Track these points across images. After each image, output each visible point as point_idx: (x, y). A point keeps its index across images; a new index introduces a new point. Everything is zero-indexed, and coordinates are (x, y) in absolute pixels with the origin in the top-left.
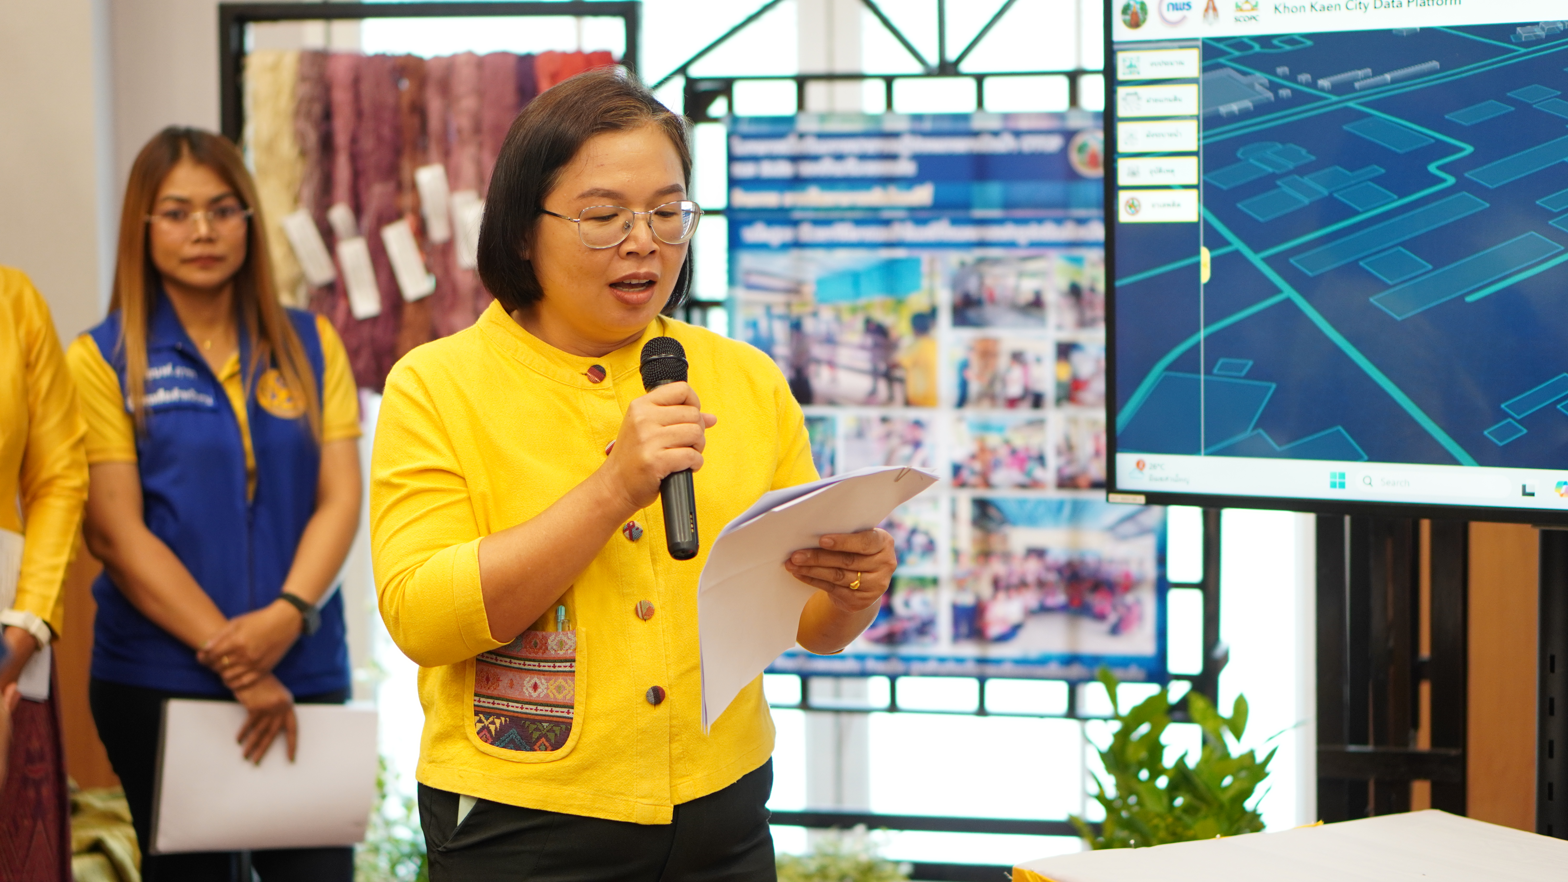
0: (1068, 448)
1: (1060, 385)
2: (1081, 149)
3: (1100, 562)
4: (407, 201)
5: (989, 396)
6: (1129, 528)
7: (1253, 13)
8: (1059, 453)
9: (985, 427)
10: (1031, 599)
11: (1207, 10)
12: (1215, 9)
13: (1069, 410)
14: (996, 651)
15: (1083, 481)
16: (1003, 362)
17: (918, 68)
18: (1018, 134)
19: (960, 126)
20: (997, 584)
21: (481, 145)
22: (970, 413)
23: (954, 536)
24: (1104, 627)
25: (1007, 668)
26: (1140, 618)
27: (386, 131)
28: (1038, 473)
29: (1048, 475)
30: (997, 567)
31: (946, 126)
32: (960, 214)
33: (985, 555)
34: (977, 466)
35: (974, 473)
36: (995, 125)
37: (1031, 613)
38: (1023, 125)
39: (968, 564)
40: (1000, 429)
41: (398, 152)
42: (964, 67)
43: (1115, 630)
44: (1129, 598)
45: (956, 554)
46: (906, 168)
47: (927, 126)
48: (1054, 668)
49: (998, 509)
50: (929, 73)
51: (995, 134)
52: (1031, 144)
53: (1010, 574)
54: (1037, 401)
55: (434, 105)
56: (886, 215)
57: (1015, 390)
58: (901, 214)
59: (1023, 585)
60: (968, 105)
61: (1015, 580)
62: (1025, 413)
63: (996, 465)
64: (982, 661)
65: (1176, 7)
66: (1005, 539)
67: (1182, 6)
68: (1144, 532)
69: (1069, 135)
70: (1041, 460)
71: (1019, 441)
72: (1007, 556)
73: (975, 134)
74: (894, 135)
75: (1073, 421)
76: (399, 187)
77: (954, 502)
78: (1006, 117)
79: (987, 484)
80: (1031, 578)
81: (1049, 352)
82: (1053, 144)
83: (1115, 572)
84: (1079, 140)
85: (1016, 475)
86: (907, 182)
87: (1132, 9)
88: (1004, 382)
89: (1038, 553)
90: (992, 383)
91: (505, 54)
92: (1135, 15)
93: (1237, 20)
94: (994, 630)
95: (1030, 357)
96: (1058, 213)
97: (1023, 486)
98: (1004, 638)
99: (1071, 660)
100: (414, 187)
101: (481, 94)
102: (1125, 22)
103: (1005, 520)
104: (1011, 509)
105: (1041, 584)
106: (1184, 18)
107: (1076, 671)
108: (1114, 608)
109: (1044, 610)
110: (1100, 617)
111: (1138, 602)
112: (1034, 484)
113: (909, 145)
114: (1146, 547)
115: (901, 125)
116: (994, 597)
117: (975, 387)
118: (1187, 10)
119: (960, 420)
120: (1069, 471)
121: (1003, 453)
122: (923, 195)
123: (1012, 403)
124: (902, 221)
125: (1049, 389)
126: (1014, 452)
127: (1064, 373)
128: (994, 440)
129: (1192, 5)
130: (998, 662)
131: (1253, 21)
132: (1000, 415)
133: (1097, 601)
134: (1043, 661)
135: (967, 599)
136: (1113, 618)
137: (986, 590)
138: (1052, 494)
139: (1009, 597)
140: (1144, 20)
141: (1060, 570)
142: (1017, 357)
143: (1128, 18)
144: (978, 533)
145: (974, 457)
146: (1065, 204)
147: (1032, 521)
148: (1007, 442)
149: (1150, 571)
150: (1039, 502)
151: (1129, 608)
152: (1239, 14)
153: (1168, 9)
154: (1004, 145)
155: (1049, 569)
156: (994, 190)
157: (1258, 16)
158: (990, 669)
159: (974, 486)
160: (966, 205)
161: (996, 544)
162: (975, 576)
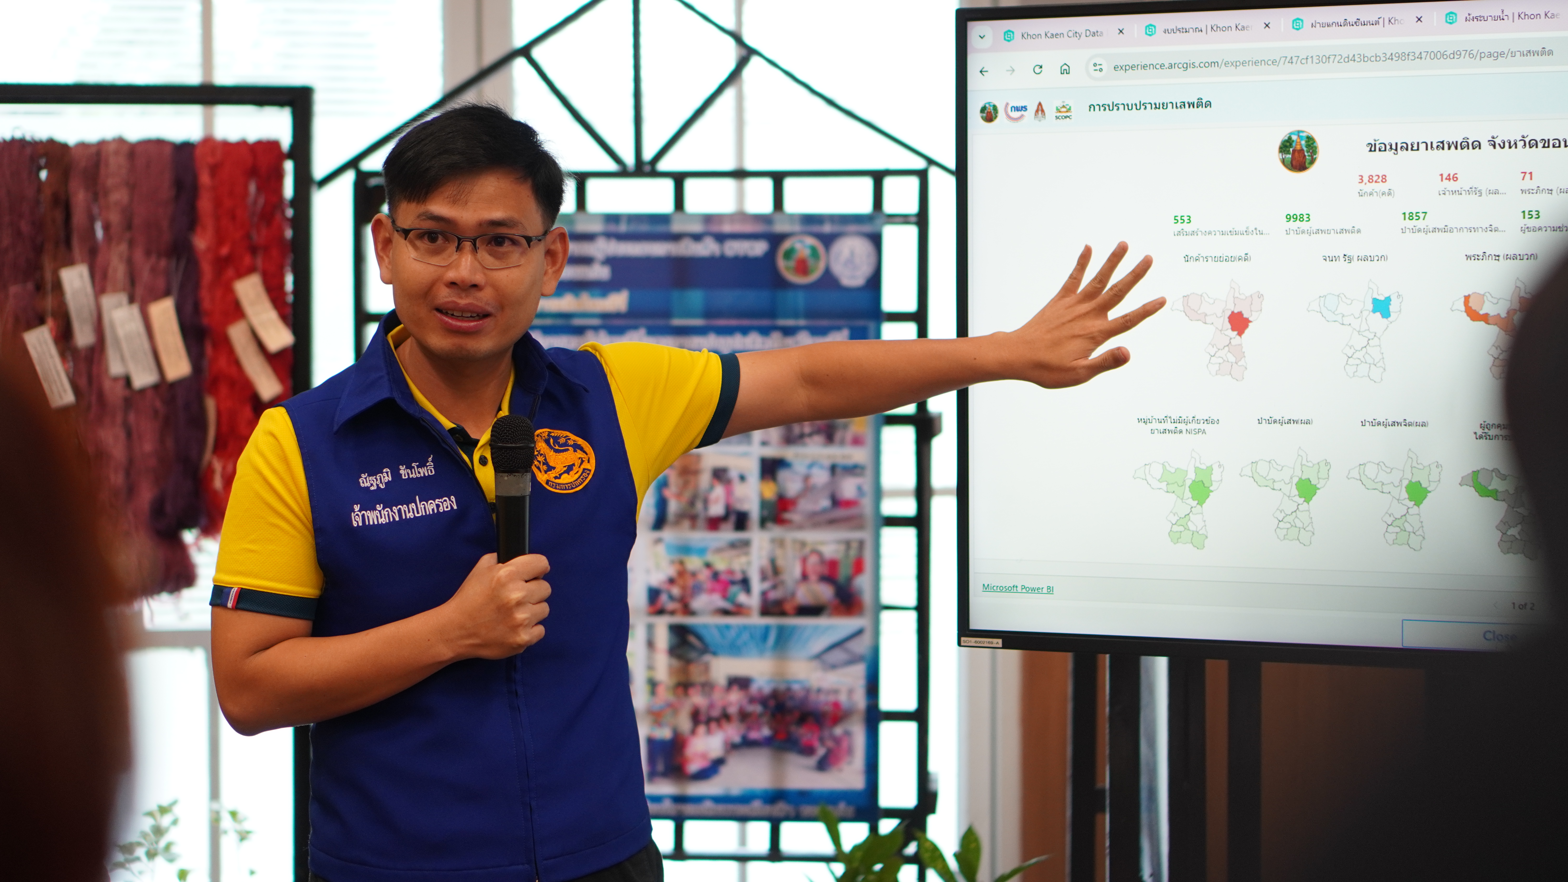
0: (773, 571)
1: (764, 504)
2: (788, 254)
3: (808, 691)
4: (49, 303)
5: (690, 517)
6: (838, 656)
7: (1068, 114)
8: (764, 577)
9: (685, 549)
10: (733, 732)
11: (1037, 111)
12: (1043, 111)
13: (776, 531)
14: (695, 789)
15: (788, 607)
16: (705, 479)
17: (611, 166)
18: (721, 238)
19: (660, 229)
20: (696, 717)
21: (131, 244)
22: (668, 534)
23: (650, 667)
24: (812, 761)
25: (708, 805)
26: (850, 751)
27: (25, 227)
28: (742, 598)
29: (753, 601)
30: (698, 699)
31: (644, 228)
32: (660, 322)
33: (684, 686)
34: (676, 591)
35: (671, 598)
36: (697, 228)
37: (732, 747)
38: (727, 228)
39: (665, 695)
40: (702, 551)
41: (39, 250)
42: (663, 165)
43: (823, 765)
44: (838, 731)
45: (653, 684)
46: (600, 272)
47: (623, 228)
48: (757, 806)
49: (699, 637)
50: (623, 173)
51: (697, 237)
52: (734, 248)
53: (711, 706)
54: (741, 521)
55: (80, 197)
56: (577, 322)
57: (717, 509)
58: (596, 322)
59: (725, 717)
60: (666, 206)
61: (716, 713)
62: (727, 534)
63: (697, 590)
64: (680, 799)
65: (1017, 109)
66: (707, 668)
67: (1020, 109)
68: (854, 660)
69: (775, 240)
70: (745, 583)
71: (720, 565)
72: (708, 687)
73: (676, 237)
74: (588, 237)
75: (780, 543)
76: (39, 287)
77: (650, 628)
78: (708, 219)
79: (687, 611)
80: (733, 710)
81: (753, 468)
82: (759, 248)
83: (823, 701)
84: (786, 245)
85: (717, 601)
86: (602, 288)
87: (987, 110)
88: (706, 502)
89: (741, 683)
90: (692, 503)
91: (159, 143)
92: (989, 113)
93: (1057, 118)
94: (694, 767)
95: (733, 474)
96: (765, 322)
97: (725, 612)
98: (705, 774)
99: (776, 796)
100: (58, 286)
101: (132, 187)
102: (982, 117)
103: (706, 649)
104: (712, 637)
105: (744, 716)
106: (1022, 116)
107: (781, 808)
108: (822, 740)
109: (747, 744)
110: (807, 750)
111: (848, 734)
112: (738, 610)
113: (602, 248)
114: (857, 674)
115: (596, 227)
116: (693, 732)
117: (673, 507)
118: (1024, 111)
119: (658, 541)
120: (773, 595)
121: (704, 576)
122: (618, 301)
123: (714, 524)
124: (596, 328)
125: (753, 508)
126: (716, 575)
127: (770, 491)
128: (694, 563)
129: (1028, 108)
130: (698, 800)
131: (1068, 119)
132: (700, 537)
133: (804, 734)
134: (745, 798)
135: (664, 733)
136: (821, 751)
137: (684, 723)
138: (757, 620)
139: (709, 732)
140: (996, 117)
141: (764, 701)
142: (720, 474)
143: (985, 115)
144: (675, 663)
145: (671, 581)
146: (772, 314)
147: (735, 650)
148: (708, 565)
149: (860, 701)
150: (745, 628)
151: (837, 741)
152: (1058, 114)
153: (1012, 111)
154: (707, 248)
155: (752, 700)
156: (696, 297)
157: (1071, 116)
158: (689, 809)
159: (672, 613)
160: (667, 314)
161: (696, 674)
162: (673, 708)
